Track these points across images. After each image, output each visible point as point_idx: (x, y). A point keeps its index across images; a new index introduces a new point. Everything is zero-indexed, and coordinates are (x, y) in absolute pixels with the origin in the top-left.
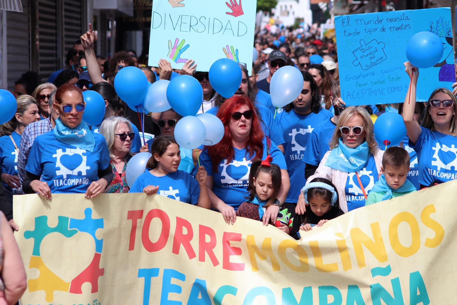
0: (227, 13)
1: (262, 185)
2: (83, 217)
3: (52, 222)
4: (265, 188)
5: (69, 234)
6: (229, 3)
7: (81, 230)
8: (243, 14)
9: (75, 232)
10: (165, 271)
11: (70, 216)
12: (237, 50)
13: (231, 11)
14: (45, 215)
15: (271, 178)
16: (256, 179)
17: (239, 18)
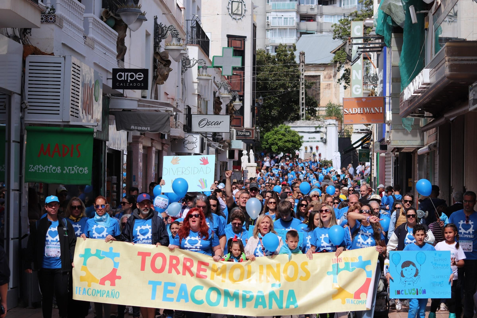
0: (200, 164)
1: (236, 250)
2: (108, 251)
3: (93, 252)
4: (237, 251)
5: (101, 258)
6: (202, 159)
7: (107, 257)
8: (208, 163)
9: (104, 257)
10: (165, 283)
11: (102, 250)
12: (206, 180)
13: (203, 163)
14: (90, 248)
15: (239, 246)
16: (231, 247)
17: (207, 165)
